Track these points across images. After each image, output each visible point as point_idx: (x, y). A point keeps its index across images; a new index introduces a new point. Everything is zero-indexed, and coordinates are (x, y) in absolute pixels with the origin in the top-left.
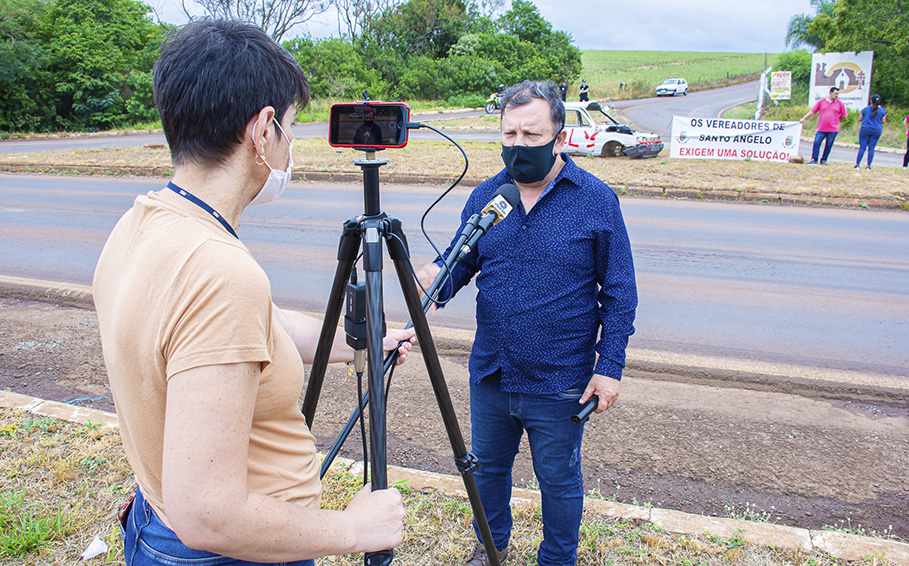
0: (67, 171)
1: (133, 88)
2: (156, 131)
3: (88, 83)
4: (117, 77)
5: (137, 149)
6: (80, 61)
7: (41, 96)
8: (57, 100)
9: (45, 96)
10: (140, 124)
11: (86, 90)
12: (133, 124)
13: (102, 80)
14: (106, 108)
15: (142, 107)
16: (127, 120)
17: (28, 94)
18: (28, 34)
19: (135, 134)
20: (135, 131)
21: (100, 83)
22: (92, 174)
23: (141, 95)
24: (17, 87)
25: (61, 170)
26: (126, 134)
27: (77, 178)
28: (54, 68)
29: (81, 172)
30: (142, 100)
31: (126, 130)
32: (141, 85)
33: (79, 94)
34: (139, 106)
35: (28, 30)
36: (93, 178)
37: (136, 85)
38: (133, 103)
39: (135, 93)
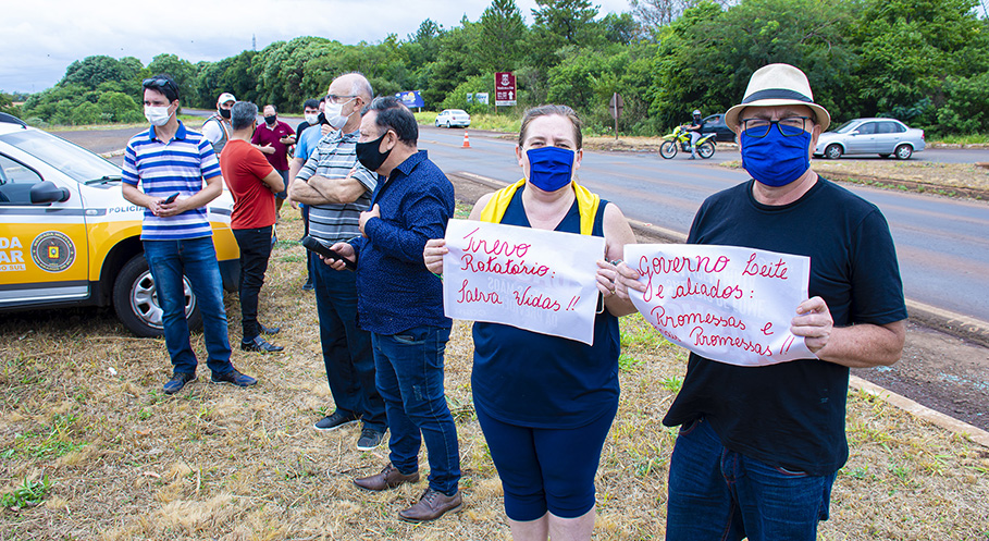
0: (892, 186)
1: (947, 95)
2: (970, 146)
3: (894, 90)
4: (931, 81)
5: (966, 167)
6: (888, 62)
7: (846, 102)
8: (861, 107)
9: (850, 102)
10: (951, 137)
11: (891, 96)
12: (943, 136)
13: (912, 85)
14: (913, 117)
15: (957, 117)
16: (935, 132)
17: (834, 100)
18: (845, 39)
19: (944, 148)
20: (944, 145)
21: (909, 89)
22: (922, 192)
23: (957, 104)
24: (824, 92)
25: (886, 183)
26: (933, 148)
27: (904, 194)
28: (862, 72)
29: (909, 188)
30: (958, 110)
31: (935, 142)
32: (958, 92)
33: (884, 101)
34: (953, 116)
35: (844, 35)
36: (923, 197)
37: (952, 92)
38: (946, 111)
39: (950, 101)
